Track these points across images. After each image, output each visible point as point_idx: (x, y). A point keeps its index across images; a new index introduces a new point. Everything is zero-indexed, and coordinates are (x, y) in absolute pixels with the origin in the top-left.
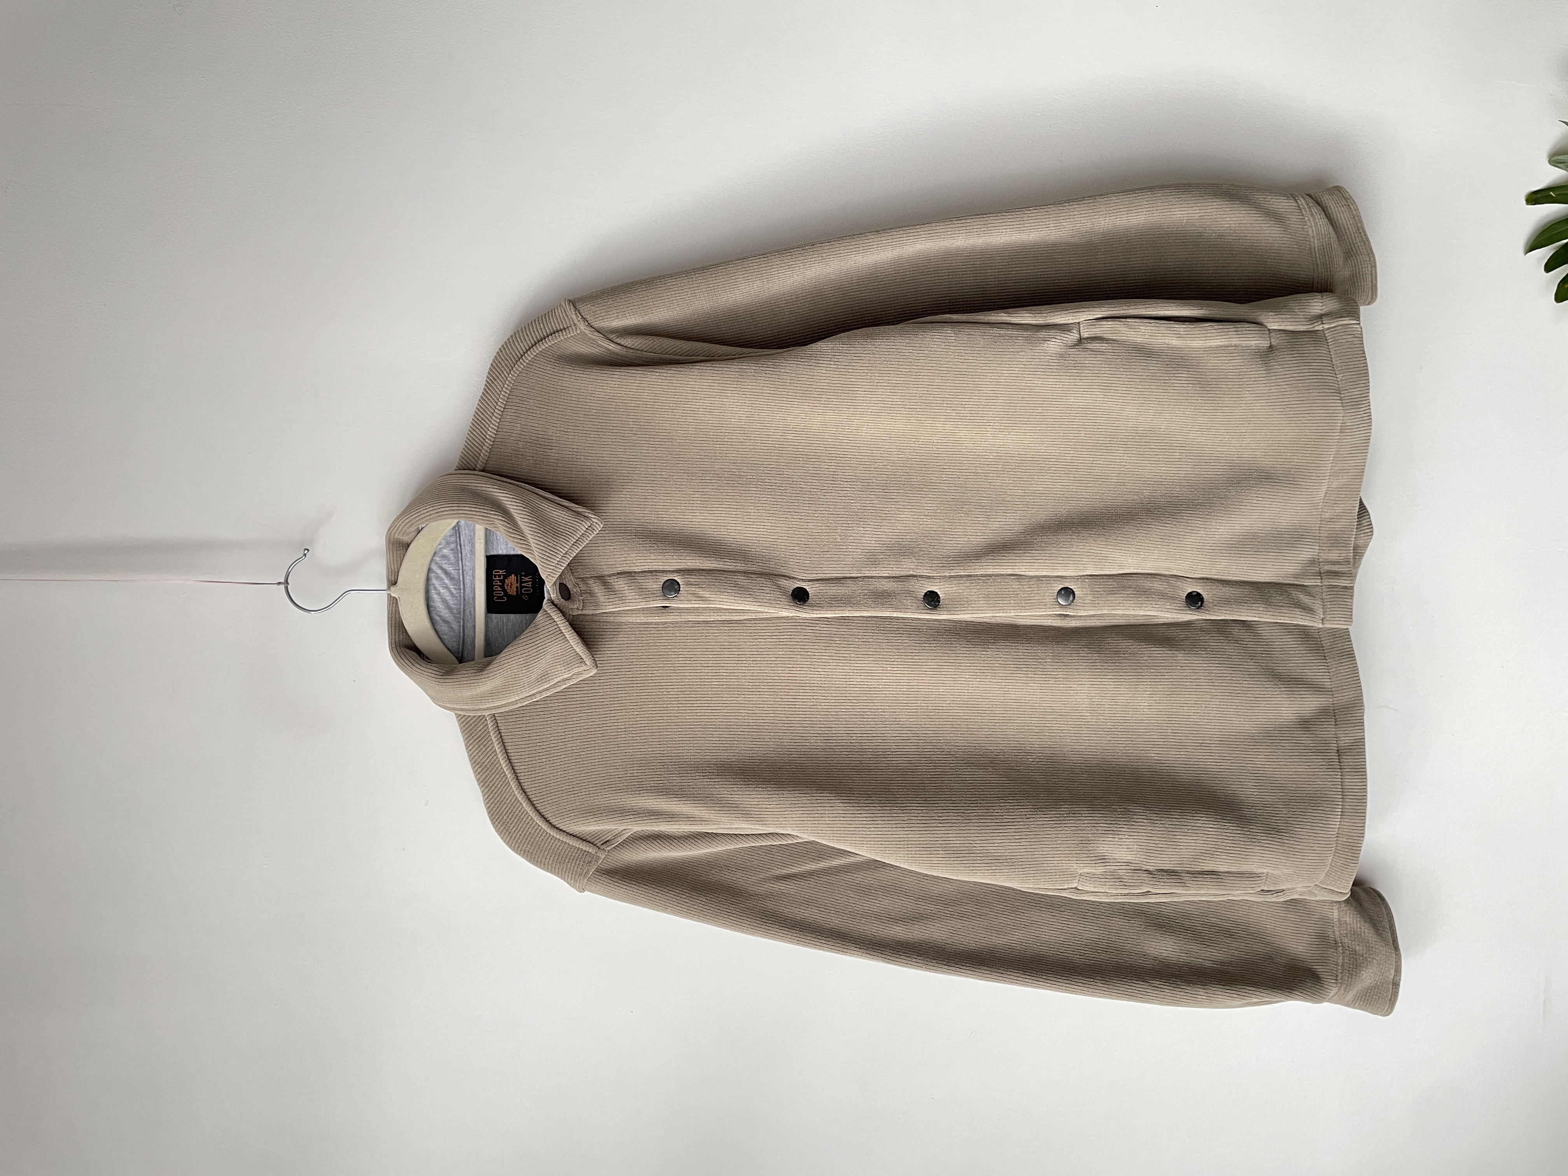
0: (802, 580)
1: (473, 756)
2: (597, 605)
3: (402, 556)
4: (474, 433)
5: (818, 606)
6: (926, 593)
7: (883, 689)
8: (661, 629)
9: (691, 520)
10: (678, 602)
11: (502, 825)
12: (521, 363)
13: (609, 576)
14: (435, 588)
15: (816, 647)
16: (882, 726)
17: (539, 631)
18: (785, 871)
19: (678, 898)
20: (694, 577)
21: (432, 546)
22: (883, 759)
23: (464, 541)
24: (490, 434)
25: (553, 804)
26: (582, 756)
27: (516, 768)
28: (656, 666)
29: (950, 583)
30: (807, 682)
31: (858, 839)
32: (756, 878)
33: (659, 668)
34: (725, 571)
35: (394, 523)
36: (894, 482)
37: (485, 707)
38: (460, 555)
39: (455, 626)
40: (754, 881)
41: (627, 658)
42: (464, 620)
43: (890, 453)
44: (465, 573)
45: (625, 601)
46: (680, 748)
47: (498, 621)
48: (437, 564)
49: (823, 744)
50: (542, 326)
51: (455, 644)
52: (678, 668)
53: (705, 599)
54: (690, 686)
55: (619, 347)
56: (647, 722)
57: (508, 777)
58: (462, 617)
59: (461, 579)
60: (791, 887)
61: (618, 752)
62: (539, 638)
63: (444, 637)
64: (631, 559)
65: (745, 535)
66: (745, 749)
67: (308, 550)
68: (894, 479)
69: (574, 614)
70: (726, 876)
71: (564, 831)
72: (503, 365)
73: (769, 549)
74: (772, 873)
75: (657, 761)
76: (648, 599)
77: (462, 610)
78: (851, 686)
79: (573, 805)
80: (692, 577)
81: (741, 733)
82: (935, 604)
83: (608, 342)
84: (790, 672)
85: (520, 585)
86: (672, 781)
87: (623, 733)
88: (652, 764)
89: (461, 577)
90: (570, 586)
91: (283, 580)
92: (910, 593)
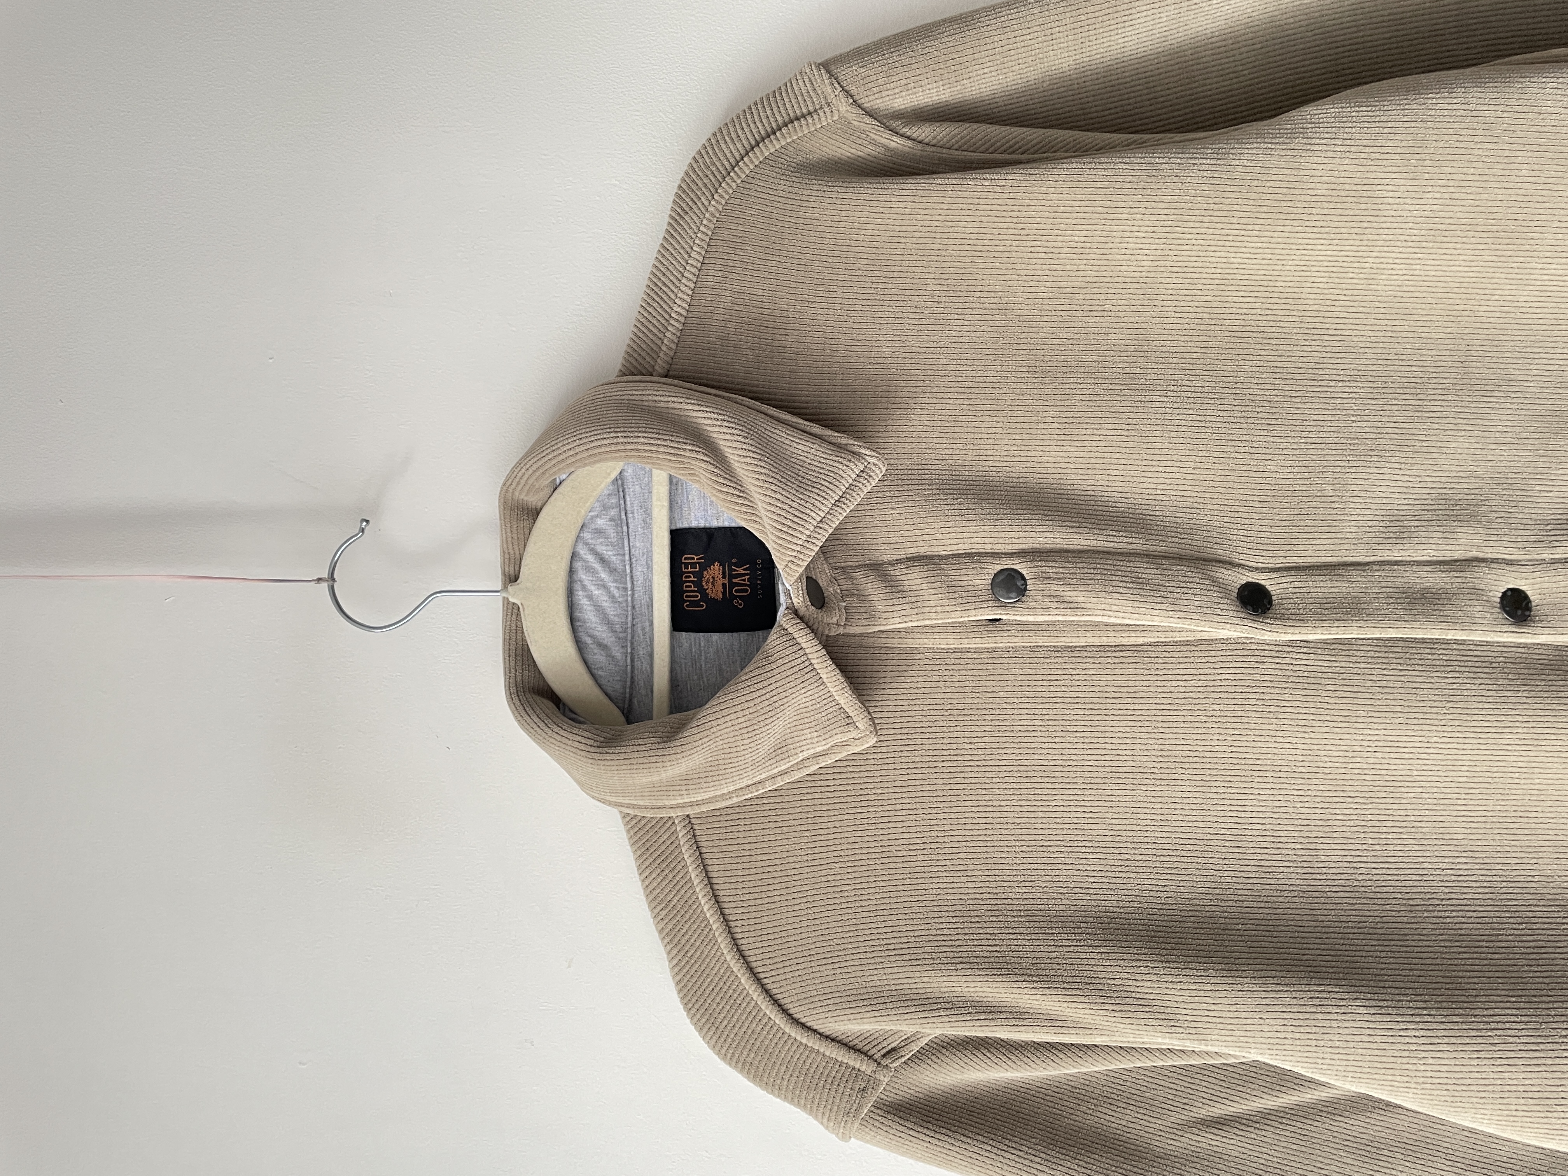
0: (1257, 569)
1: (651, 887)
2: (872, 617)
3: (527, 531)
4: (650, 309)
5: (1296, 618)
6: (1504, 594)
7: (1419, 778)
8: (986, 661)
9: (1040, 460)
10: (1026, 612)
11: (703, 1015)
12: (732, 178)
13: (891, 563)
14: (584, 588)
15: (1286, 697)
16: (1417, 848)
17: (774, 666)
18: (1216, 1110)
19: (1026, 1162)
20: (1053, 564)
21: (579, 512)
22: (1426, 914)
23: (632, 504)
24: (679, 309)
25: (795, 980)
26: (846, 894)
27: (727, 911)
28: (977, 729)
29: (1554, 573)
30: (1268, 762)
31: (1398, 1078)
32: (1164, 1123)
33: (983, 734)
34: (1108, 553)
35: (512, 471)
36: (1435, 381)
37: (673, 802)
38: (625, 528)
39: (617, 653)
40: (1161, 1128)
41: (924, 713)
42: (632, 643)
43: (1429, 324)
44: (633, 561)
45: (923, 610)
46: (1027, 884)
47: (691, 645)
48: (587, 544)
49: (1301, 882)
50: (769, 112)
51: (618, 686)
52: (1020, 734)
53: (1076, 605)
54: (1043, 768)
55: (909, 143)
56: (964, 833)
57: (714, 927)
58: (629, 637)
59: (628, 571)
60: (1232, 1142)
61: (911, 887)
62: (774, 679)
63: (600, 673)
64: (933, 532)
65: (1141, 485)
66: (1150, 888)
67: (367, 521)
68: (1434, 375)
69: (832, 634)
70: (1107, 1117)
71: (815, 1031)
72: (700, 185)
73: (1188, 510)
74: (1192, 1114)
75: (985, 907)
76: (967, 606)
77: (629, 625)
78: (1356, 771)
79: (831, 984)
80: (1051, 564)
81: (1140, 857)
82: (1523, 614)
83: (887, 134)
84: (1235, 744)
85: (730, 581)
86: (1017, 948)
87: (919, 852)
88: (975, 913)
89: (628, 567)
90: (823, 583)
91: (325, 575)
92: (1476, 592)
